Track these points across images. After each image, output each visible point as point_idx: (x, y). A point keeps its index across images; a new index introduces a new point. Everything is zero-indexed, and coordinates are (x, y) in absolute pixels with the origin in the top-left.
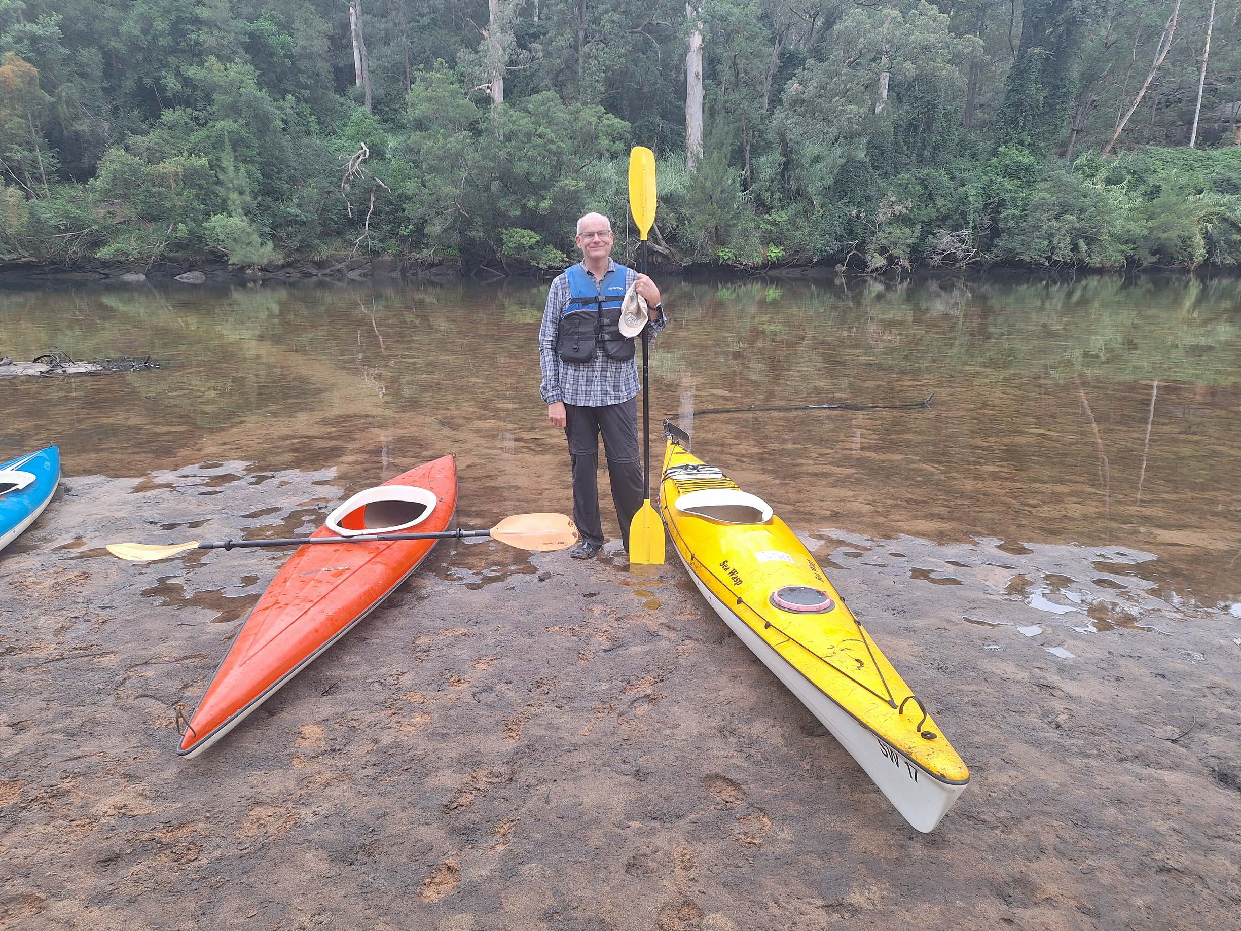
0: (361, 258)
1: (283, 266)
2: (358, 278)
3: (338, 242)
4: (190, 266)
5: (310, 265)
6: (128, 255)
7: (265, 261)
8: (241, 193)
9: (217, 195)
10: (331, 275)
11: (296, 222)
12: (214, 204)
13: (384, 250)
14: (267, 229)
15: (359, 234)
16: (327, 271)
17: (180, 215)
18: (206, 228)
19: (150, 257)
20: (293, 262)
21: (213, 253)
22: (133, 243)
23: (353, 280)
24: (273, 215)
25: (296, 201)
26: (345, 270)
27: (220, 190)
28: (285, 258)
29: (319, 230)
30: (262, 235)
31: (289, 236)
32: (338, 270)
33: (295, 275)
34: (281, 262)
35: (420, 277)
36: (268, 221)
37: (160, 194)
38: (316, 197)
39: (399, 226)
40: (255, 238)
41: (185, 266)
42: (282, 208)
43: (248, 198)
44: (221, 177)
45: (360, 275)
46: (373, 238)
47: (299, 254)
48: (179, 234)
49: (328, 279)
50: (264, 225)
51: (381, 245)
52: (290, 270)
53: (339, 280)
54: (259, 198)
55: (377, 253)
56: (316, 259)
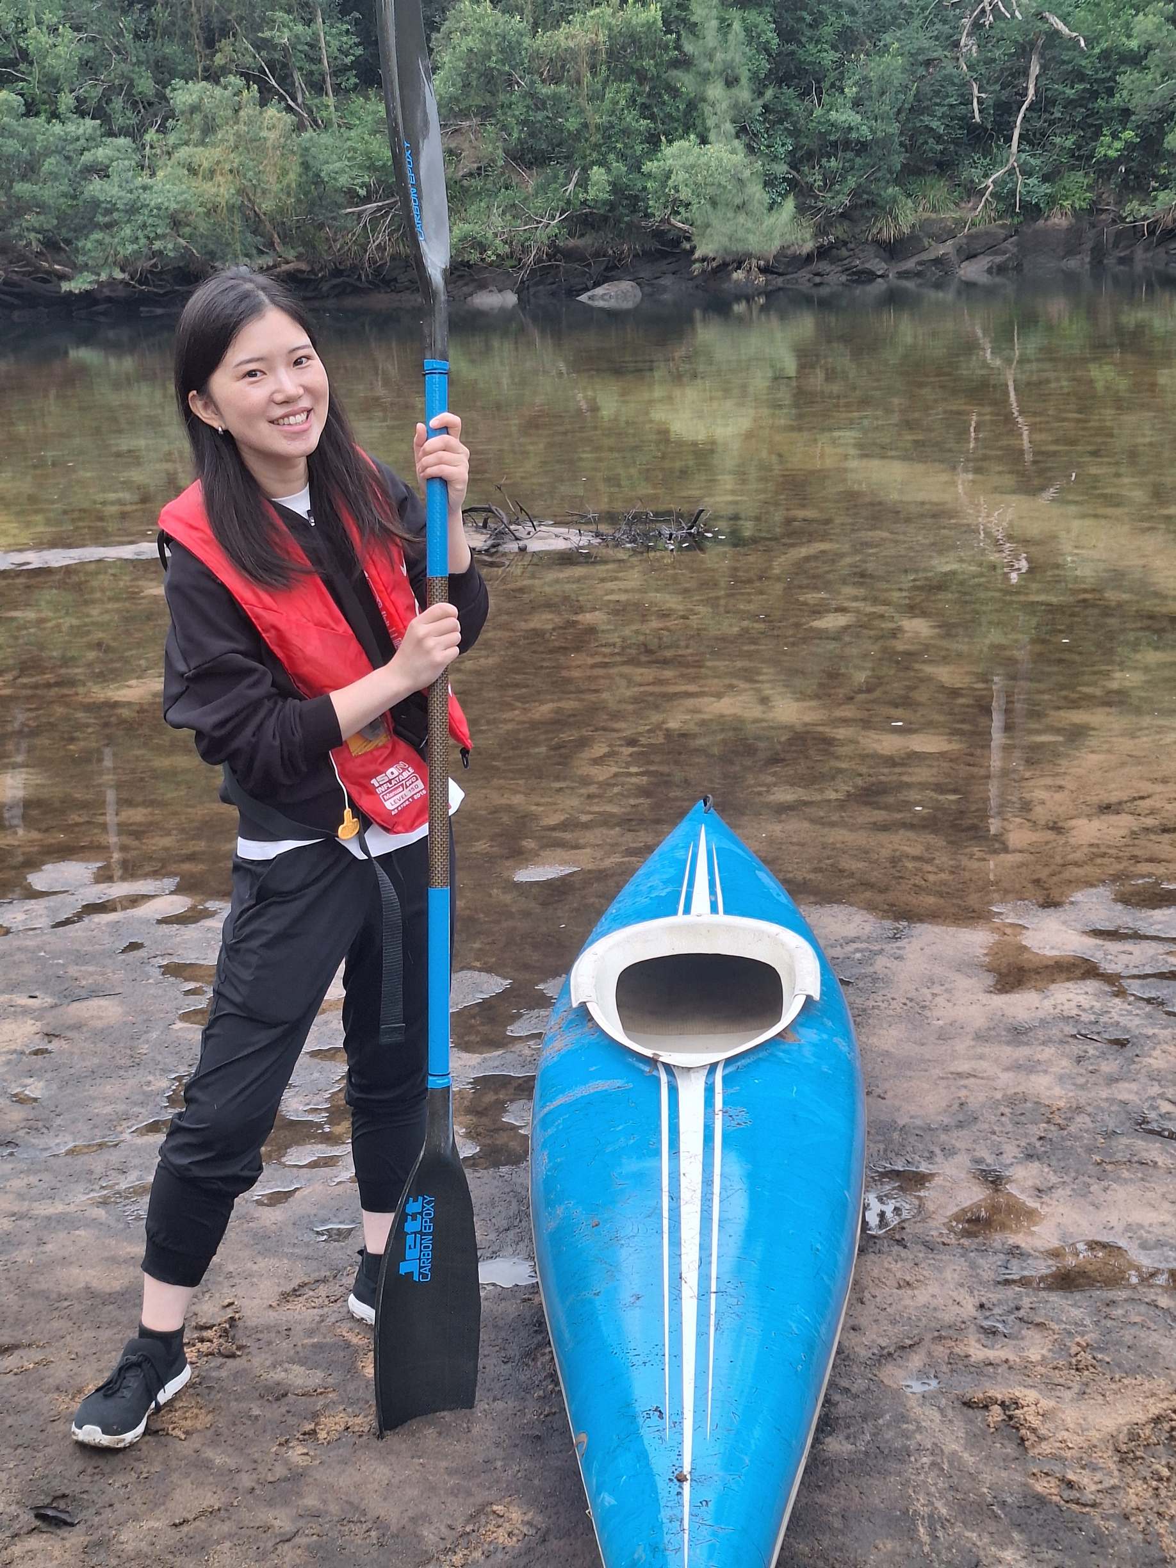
0: (993, 227)
1: (809, 258)
2: (984, 279)
3: (938, 190)
4: (607, 269)
5: (871, 250)
6: (482, 248)
7: (775, 247)
8: (731, 82)
9: (675, 92)
10: (919, 274)
11: (847, 145)
12: (669, 115)
13: (1052, 200)
14: (781, 169)
15: (994, 164)
16: (910, 264)
17: (596, 147)
18: (649, 176)
19: (526, 250)
20: (832, 246)
21: (658, 234)
22: (497, 220)
23: (970, 285)
24: (795, 133)
25: (851, 91)
26: (954, 258)
27: (686, 81)
28: (815, 236)
29: (898, 160)
30: (769, 182)
31: (829, 181)
32: (938, 261)
33: (835, 277)
34: (809, 246)
35: (1139, 268)
36: (784, 146)
37: (556, 98)
38: (899, 78)
39: (1098, 133)
40: (757, 193)
41: (596, 269)
42: (818, 111)
43: (744, 94)
44: (689, 48)
45: (989, 271)
46: (1027, 173)
47: (846, 224)
48: (592, 193)
49: (910, 285)
50: (775, 158)
51: (1046, 188)
52: (823, 266)
53: (938, 286)
54: (769, 93)
55: (1032, 211)
56: (885, 235)
